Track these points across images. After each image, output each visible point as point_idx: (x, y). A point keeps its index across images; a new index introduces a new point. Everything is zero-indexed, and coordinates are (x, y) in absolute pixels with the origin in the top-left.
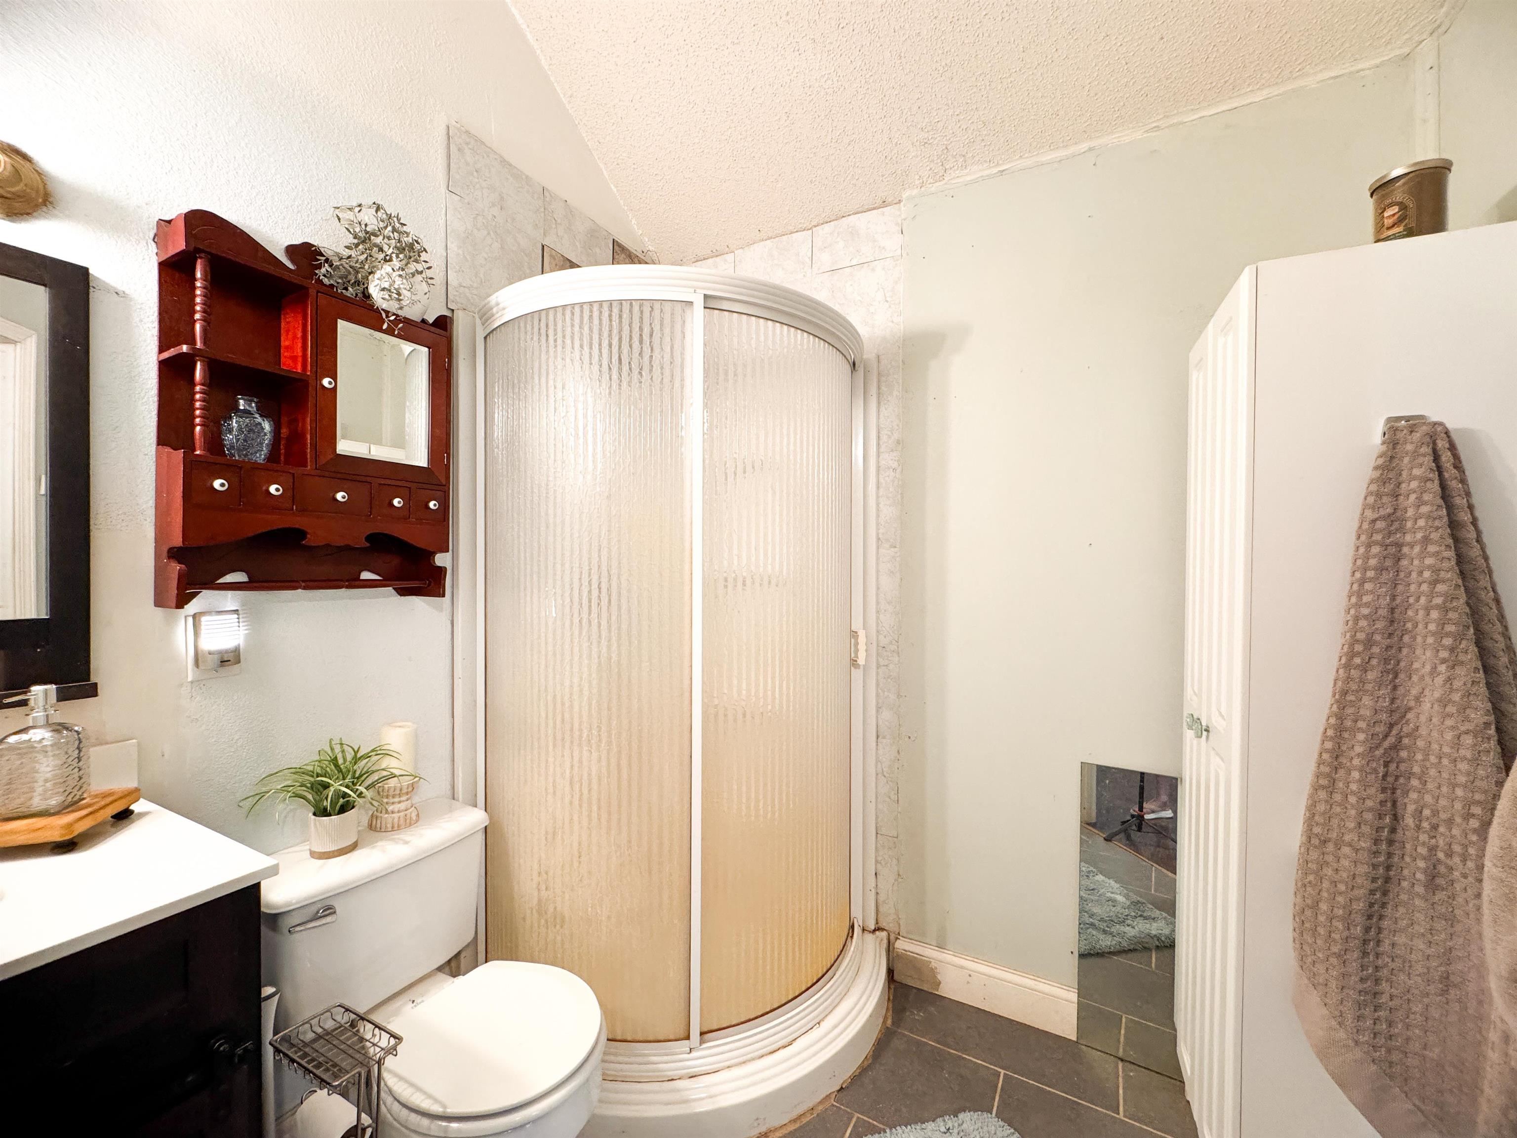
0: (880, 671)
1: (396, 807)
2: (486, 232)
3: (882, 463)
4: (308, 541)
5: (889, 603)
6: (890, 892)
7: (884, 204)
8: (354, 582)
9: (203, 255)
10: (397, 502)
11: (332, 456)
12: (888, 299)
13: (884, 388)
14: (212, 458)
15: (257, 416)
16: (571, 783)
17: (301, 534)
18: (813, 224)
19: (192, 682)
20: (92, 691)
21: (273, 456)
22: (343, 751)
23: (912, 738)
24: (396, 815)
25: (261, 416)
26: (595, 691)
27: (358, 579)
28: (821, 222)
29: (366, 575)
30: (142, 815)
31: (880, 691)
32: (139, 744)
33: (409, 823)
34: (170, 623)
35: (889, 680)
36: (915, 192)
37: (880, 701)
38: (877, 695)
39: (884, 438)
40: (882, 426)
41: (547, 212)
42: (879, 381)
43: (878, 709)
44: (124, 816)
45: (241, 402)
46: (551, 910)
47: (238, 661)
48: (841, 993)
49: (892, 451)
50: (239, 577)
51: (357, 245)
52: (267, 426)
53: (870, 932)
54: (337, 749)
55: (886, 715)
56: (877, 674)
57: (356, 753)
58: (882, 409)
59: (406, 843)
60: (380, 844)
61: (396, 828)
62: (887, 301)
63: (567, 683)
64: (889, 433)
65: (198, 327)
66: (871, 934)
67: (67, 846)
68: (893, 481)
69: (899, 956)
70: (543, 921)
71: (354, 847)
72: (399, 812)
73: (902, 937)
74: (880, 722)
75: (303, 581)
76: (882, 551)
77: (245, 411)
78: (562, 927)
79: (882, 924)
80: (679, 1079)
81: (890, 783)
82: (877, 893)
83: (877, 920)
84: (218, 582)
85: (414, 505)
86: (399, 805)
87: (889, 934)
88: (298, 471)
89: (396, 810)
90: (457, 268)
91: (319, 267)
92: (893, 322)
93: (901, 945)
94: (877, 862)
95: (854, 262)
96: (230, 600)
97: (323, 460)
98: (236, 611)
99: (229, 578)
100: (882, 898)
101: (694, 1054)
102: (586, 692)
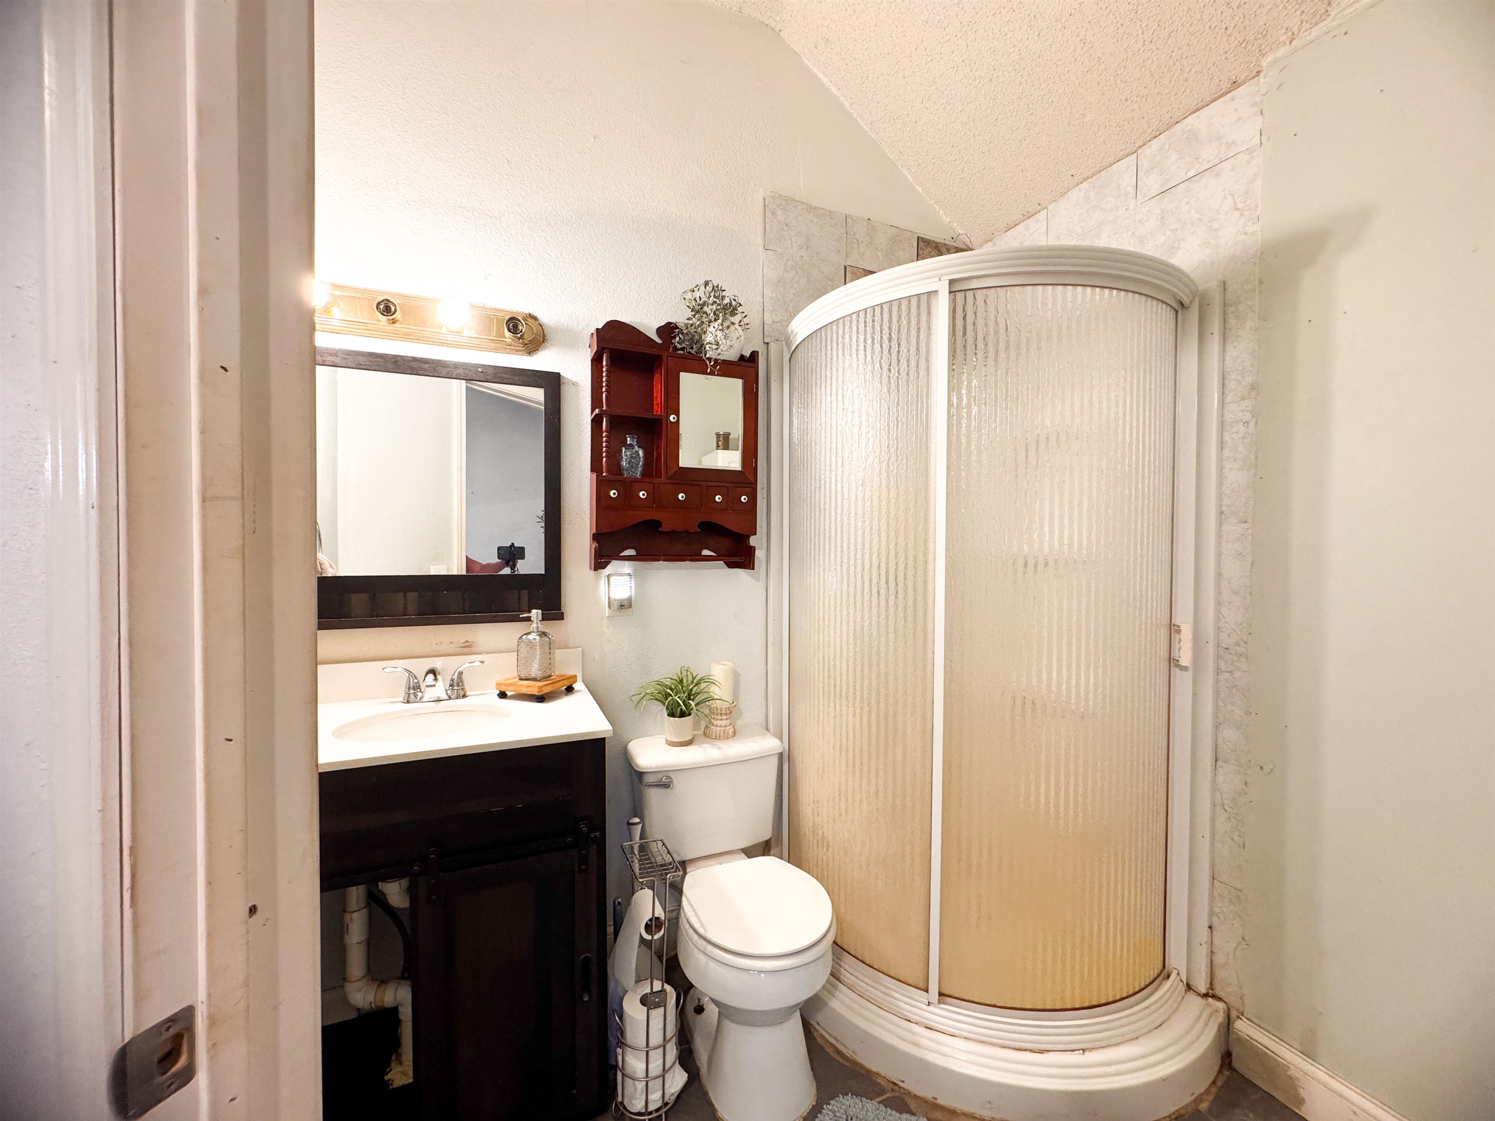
0: (1222, 677)
1: (719, 723)
2: (794, 272)
3: (1228, 416)
4: (665, 528)
5: (1235, 593)
6: (1231, 957)
7: (1235, 85)
8: (696, 557)
9: (606, 350)
10: (718, 498)
11: (677, 469)
12: (1239, 206)
13: (1232, 321)
14: (612, 477)
15: (636, 447)
16: (834, 731)
17: (658, 524)
18: (1137, 145)
19: (608, 617)
20: (560, 617)
21: (644, 474)
22: (687, 676)
23: (1266, 769)
24: (718, 729)
25: (639, 447)
26: (851, 654)
27: (700, 554)
28: (1148, 139)
29: (706, 552)
30: (578, 691)
31: (1221, 704)
32: (583, 650)
33: (725, 737)
34: (598, 579)
35: (1234, 690)
36: (1282, 52)
37: (1221, 715)
38: (1216, 706)
39: (1231, 385)
40: (1229, 370)
41: (849, 237)
42: (1225, 313)
43: (1217, 727)
44: (570, 690)
45: (628, 439)
46: (820, 834)
47: (630, 606)
48: (1123, 1035)
49: (1243, 399)
50: (630, 552)
51: (694, 316)
52: (641, 453)
53: (1199, 995)
54: (684, 673)
55: (1229, 734)
56: (1217, 681)
57: (694, 678)
58: (1229, 347)
59: (720, 748)
60: (705, 745)
61: (718, 738)
62: (1238, 209)
63: (832, 646)
64: (1239, 378)
65: (604, 395)
66: (1199, 998)
67: (541, 699)
68: (1244, 438)
69: (1239, 1040)
70: (815, 842)
71: (689, 743)
72: (720, 726)
73: (1246, 1018)
74: (1220, 740)
75: (663, 556)
76: (1226, 527)
77: (631, 446)
78: (827, 850)
79: (1219, 992)
80: (916, 1023)
81: (1233, 820)
82: (1212, 952)
83: (1211, 984)
84: (621, 554)
85: (731, 500)
86: (721, 722)
87: (1229, 1009)
88: (656, 481)
89: (719, 725)
90: (771, 308)
91: (674, 337)
92: (1246, 233)
93: (1242, 1027)
94: (1211, 913)
95: (1190, 174)
96: (626, 567)
97: (671, 472)
98: (629, 575)
99: (627, 553)
100: (1219, 959)
101: (931, 1008)
102: (845, 655)
